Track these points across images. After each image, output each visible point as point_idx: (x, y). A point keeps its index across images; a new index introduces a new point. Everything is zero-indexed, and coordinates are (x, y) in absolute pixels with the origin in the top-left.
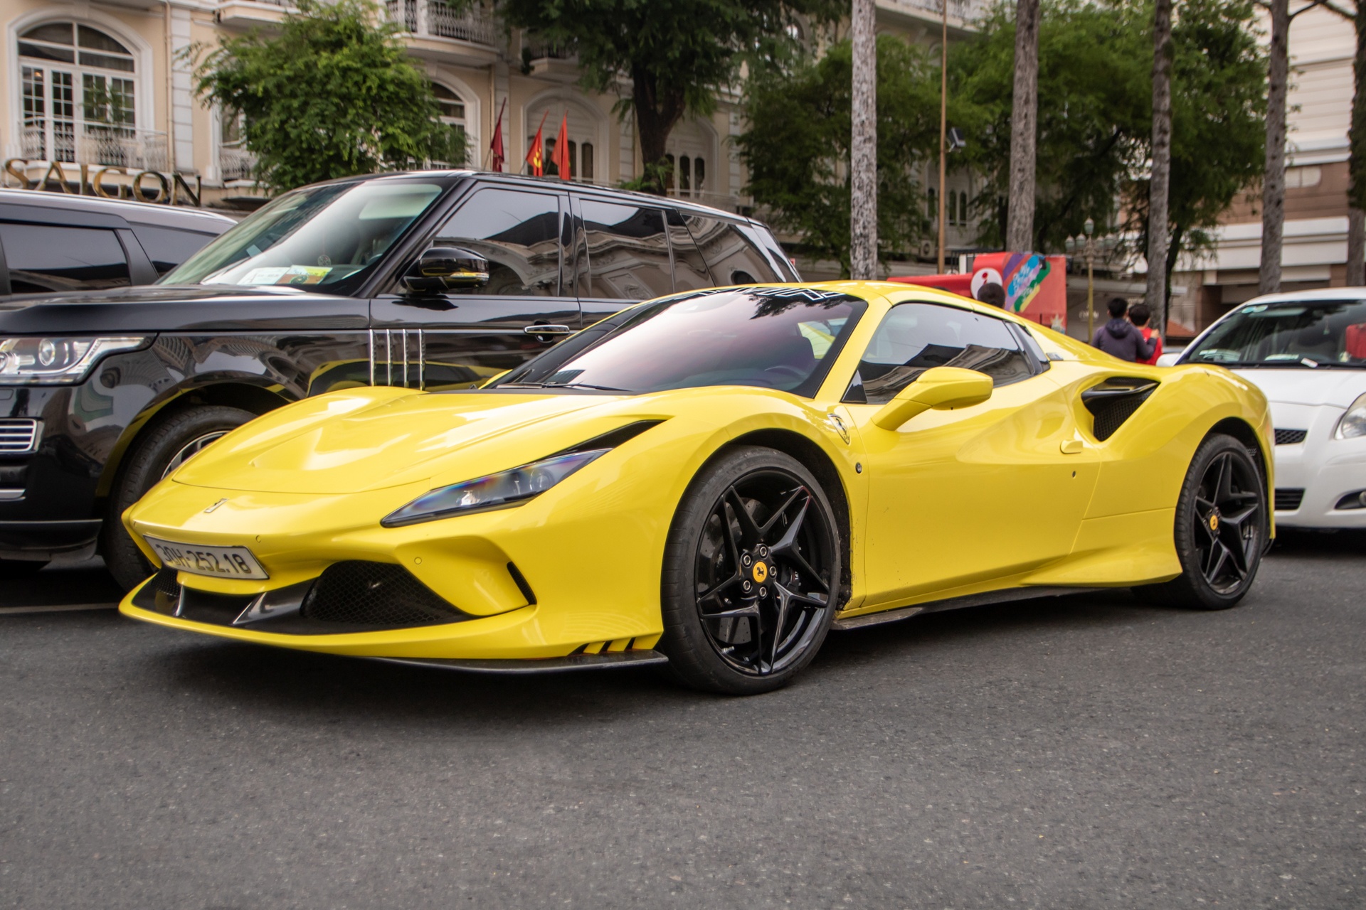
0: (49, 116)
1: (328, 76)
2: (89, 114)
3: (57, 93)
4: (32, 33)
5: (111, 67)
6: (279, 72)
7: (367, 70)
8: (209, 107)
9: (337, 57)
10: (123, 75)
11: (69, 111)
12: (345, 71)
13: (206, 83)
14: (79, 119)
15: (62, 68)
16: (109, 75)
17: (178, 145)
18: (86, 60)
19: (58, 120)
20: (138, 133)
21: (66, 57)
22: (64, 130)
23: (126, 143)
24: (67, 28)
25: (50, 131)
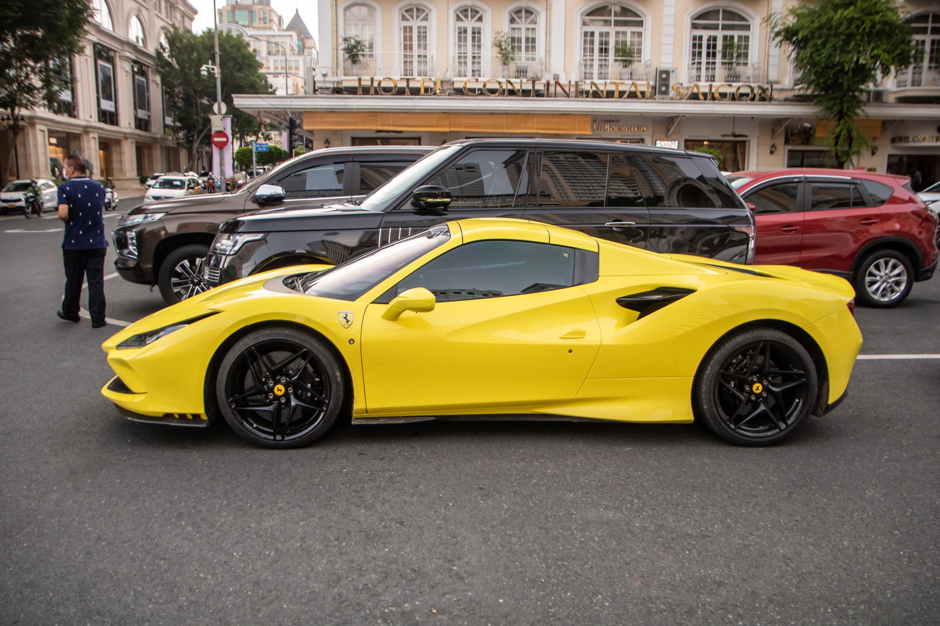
0: (704, 59)
1: (840, 24)
2: (724, 56)
3: (708, 46)
4: (700, 17)
5: (738, 30)
6: (811, 25)
7: (864, 18)
8: (780, 47)
9: (846, 13)
10: (743, 33)
11: (714, 55)
12: (852, 20)
13: (778, 34)
14: (719, 59)
15: (713, 33)
16: (736, 34)
17: (770, 68)
18: (725, 27)
19: (708, 61)
20: (749, 64)
21: (716, 27)
22: (711, 65)
23: (740, 69)
24: (717, 12)
25: (703, 66)
